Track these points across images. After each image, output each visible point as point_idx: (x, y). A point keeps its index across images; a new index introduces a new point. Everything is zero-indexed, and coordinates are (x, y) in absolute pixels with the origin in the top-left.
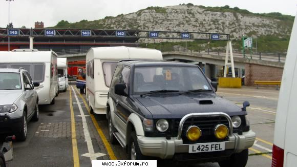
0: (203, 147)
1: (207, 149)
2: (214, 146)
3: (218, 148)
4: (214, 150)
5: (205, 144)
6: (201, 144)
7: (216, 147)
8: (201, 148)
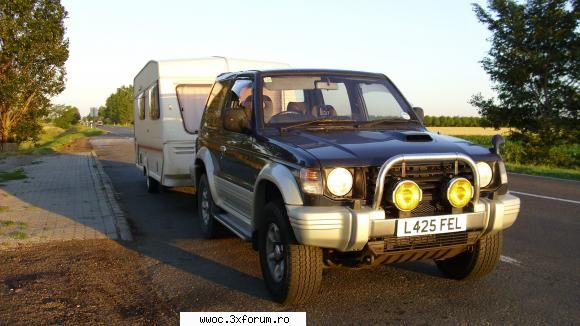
0: (425, 224)
1: (432, 228)
2: (446, 222)
3: (453, 226)
4: (445, 230)
5: (429, 219)
6: (421, 219)
7: (449, 224)
8: (422, 225)
